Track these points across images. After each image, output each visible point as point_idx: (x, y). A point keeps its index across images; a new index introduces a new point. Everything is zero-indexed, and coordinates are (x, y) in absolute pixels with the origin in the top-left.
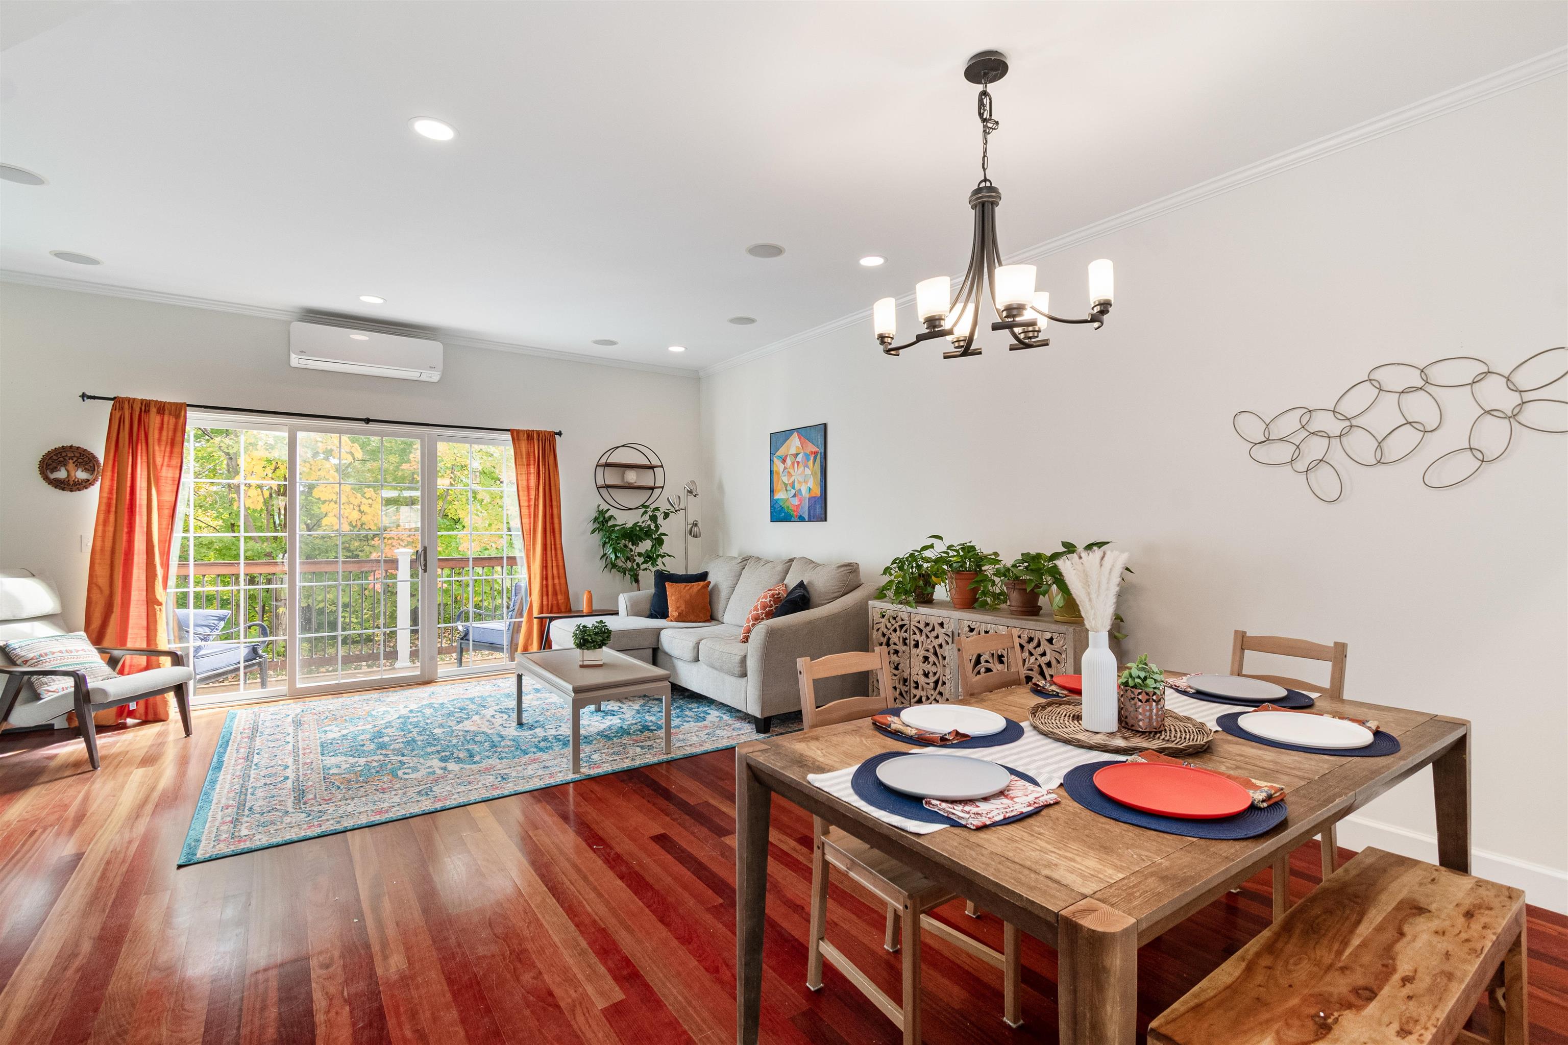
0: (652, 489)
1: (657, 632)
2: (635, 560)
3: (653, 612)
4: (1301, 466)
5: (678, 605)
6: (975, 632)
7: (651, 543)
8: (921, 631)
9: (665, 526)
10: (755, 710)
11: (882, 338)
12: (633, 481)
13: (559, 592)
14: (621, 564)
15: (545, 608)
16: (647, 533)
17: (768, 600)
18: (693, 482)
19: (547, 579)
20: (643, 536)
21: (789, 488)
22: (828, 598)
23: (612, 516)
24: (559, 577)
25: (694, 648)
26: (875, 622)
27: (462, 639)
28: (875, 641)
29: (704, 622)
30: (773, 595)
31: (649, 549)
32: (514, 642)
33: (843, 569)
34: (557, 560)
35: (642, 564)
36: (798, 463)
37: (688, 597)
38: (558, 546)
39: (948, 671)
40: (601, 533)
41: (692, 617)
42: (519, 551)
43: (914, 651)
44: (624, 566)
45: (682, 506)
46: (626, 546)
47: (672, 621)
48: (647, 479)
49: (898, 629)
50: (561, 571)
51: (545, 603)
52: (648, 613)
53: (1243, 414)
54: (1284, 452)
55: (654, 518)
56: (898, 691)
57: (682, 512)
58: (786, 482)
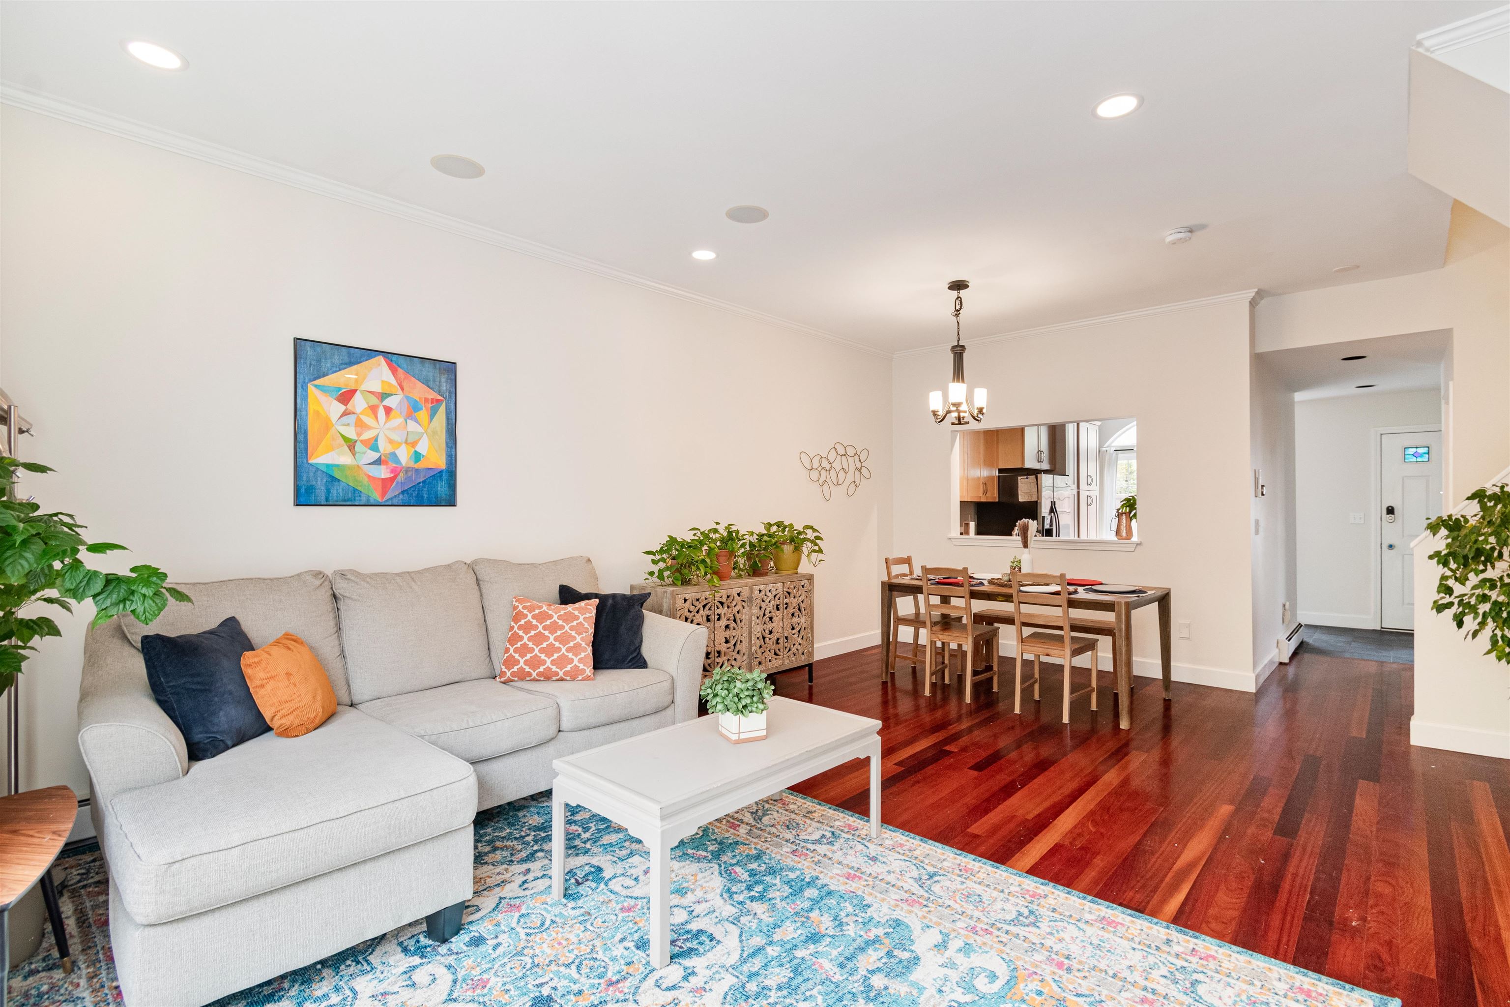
4: (821, 482)
6: (762, 593)
8: (723, 604)
21: (359, 447)
26: (677, 610)
36: (388, 410)
39: (744, 630)
43: (717, 624)
49: (701, 609)
58: (354, 437)
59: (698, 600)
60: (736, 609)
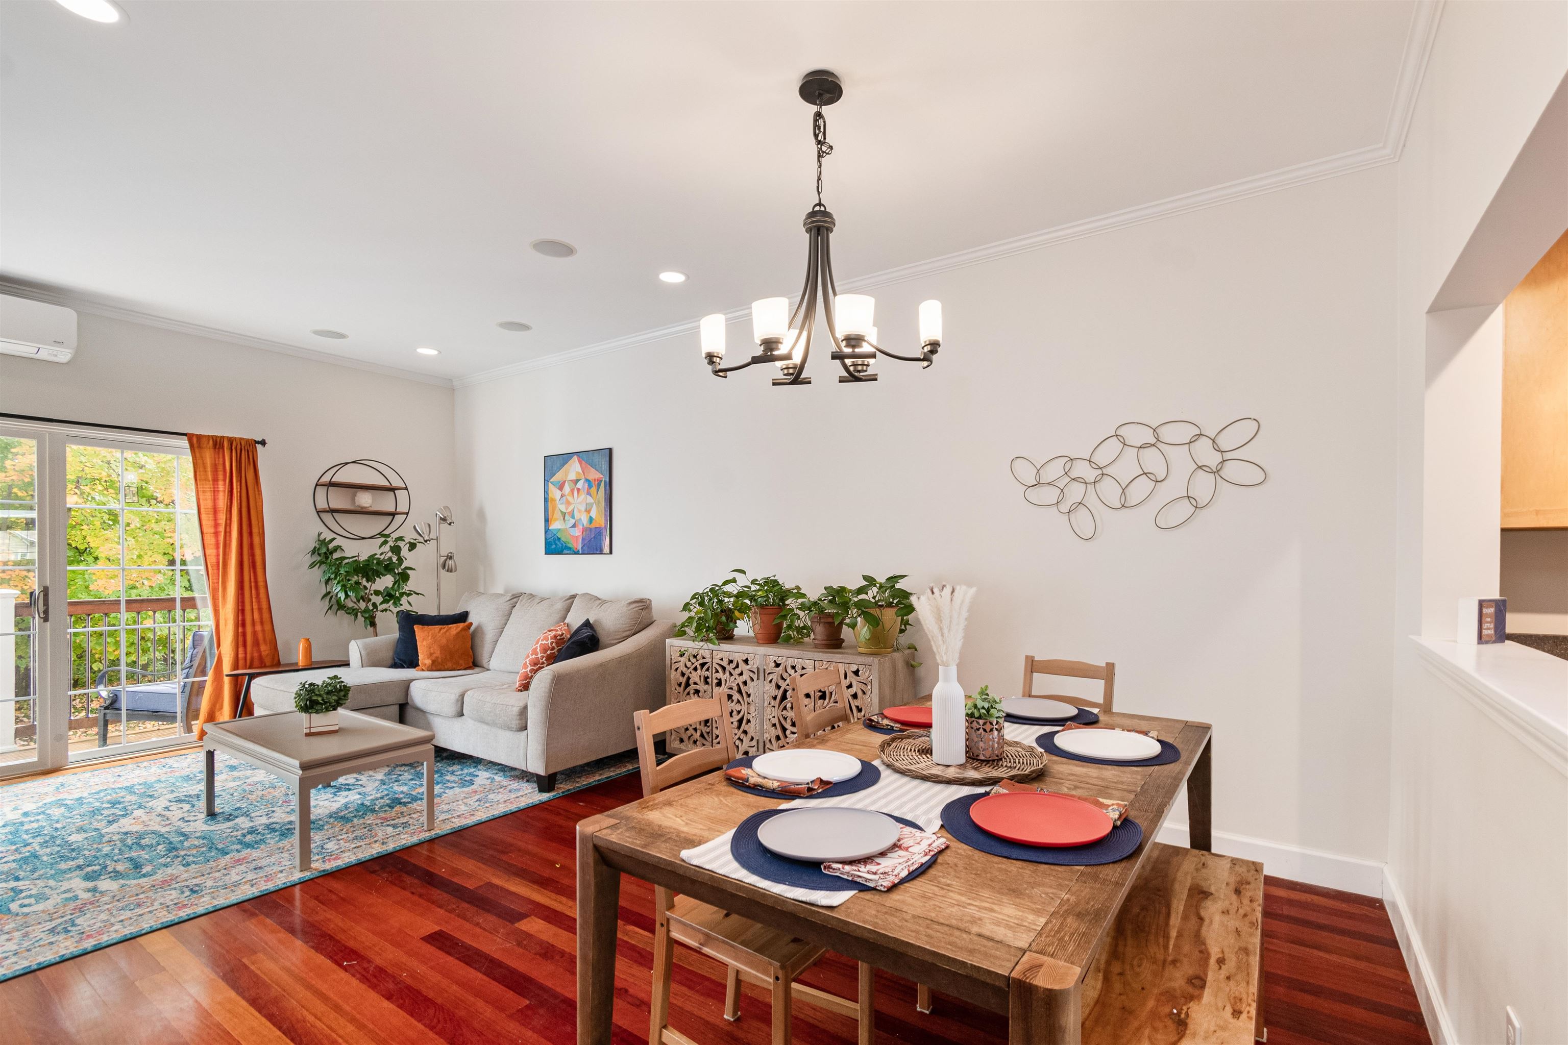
0: (393, 514)
1: (406, 686)
2: (370, 600)
3: (397, 660)
4: (1064, 507)
5: (432, 651)
6: (781, 668)
7: (393, 579)
8: (724, 668)
9: (410, 559)
10: (537, 767)
11: (711, 358)
12: (368, 505)
13: (261, 641)
14: (350, 604)
15: (241, 663)
16: (388, 568)
17: (549, 641)
18: (446, 508)
19: (244, 625)
20: (382, 570)
21: (567, 517)
22: (617, 637)
23: (340, 547)
24: (262, 623)
25: (458, 701)
26: (673, 662)
27: (106, 708)
28: (673, 682)
29: (465, 669)
30: (555, 637)
31: (390, 585)
32: (193, 707)
33: (634, 605)
34: (259, 602)
35: (381, 604)
36: (578, 490)
37: (444, 641)
38: (261, 584)
39: (752, 708)
40: (324, 567)
41: (449, 665)
42: (202, 592)
43: (717, 690)
44: (356, 607)
45: (433, 536)
46: (358, 583)
47: (423, 670)
48: (386, 503)
49: (699, 667)
50: (266, 615)
51: (241, 655)
52: (390, 662)
53: (1018, 459)
54: (1051, 495)
55: (396, 550)
56: (699, 732)
57: (433, 543)
58: (564, 510)
59: (695, 657)
60: (740, 680)
